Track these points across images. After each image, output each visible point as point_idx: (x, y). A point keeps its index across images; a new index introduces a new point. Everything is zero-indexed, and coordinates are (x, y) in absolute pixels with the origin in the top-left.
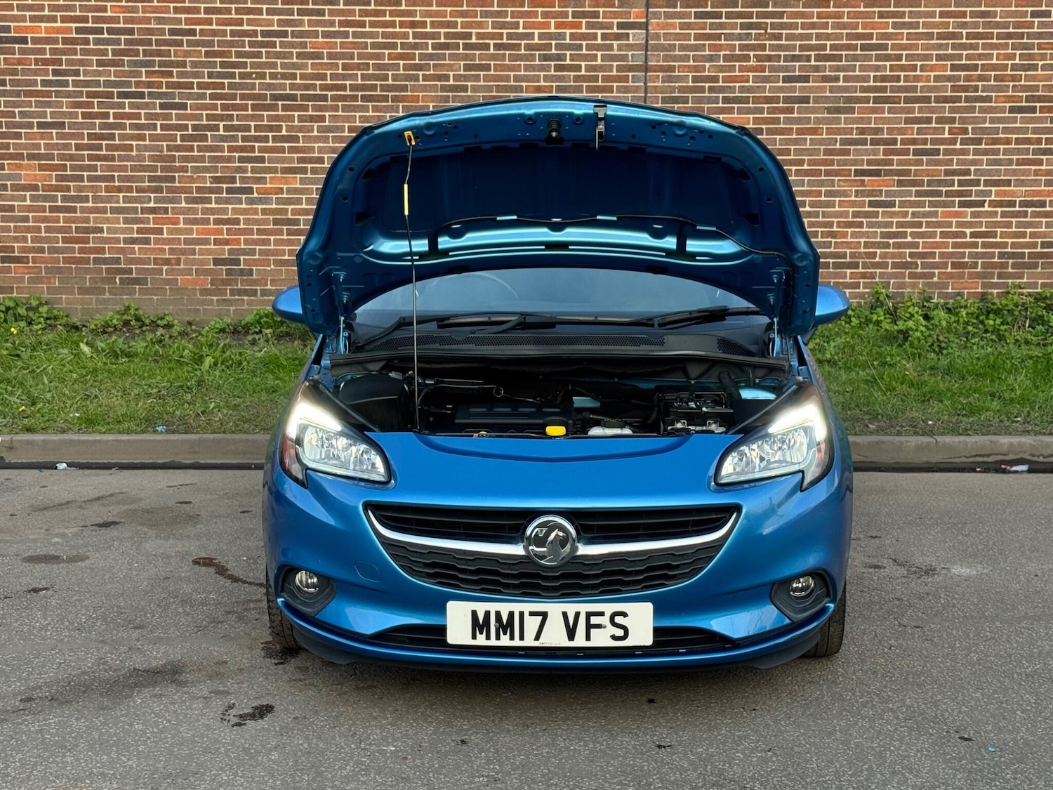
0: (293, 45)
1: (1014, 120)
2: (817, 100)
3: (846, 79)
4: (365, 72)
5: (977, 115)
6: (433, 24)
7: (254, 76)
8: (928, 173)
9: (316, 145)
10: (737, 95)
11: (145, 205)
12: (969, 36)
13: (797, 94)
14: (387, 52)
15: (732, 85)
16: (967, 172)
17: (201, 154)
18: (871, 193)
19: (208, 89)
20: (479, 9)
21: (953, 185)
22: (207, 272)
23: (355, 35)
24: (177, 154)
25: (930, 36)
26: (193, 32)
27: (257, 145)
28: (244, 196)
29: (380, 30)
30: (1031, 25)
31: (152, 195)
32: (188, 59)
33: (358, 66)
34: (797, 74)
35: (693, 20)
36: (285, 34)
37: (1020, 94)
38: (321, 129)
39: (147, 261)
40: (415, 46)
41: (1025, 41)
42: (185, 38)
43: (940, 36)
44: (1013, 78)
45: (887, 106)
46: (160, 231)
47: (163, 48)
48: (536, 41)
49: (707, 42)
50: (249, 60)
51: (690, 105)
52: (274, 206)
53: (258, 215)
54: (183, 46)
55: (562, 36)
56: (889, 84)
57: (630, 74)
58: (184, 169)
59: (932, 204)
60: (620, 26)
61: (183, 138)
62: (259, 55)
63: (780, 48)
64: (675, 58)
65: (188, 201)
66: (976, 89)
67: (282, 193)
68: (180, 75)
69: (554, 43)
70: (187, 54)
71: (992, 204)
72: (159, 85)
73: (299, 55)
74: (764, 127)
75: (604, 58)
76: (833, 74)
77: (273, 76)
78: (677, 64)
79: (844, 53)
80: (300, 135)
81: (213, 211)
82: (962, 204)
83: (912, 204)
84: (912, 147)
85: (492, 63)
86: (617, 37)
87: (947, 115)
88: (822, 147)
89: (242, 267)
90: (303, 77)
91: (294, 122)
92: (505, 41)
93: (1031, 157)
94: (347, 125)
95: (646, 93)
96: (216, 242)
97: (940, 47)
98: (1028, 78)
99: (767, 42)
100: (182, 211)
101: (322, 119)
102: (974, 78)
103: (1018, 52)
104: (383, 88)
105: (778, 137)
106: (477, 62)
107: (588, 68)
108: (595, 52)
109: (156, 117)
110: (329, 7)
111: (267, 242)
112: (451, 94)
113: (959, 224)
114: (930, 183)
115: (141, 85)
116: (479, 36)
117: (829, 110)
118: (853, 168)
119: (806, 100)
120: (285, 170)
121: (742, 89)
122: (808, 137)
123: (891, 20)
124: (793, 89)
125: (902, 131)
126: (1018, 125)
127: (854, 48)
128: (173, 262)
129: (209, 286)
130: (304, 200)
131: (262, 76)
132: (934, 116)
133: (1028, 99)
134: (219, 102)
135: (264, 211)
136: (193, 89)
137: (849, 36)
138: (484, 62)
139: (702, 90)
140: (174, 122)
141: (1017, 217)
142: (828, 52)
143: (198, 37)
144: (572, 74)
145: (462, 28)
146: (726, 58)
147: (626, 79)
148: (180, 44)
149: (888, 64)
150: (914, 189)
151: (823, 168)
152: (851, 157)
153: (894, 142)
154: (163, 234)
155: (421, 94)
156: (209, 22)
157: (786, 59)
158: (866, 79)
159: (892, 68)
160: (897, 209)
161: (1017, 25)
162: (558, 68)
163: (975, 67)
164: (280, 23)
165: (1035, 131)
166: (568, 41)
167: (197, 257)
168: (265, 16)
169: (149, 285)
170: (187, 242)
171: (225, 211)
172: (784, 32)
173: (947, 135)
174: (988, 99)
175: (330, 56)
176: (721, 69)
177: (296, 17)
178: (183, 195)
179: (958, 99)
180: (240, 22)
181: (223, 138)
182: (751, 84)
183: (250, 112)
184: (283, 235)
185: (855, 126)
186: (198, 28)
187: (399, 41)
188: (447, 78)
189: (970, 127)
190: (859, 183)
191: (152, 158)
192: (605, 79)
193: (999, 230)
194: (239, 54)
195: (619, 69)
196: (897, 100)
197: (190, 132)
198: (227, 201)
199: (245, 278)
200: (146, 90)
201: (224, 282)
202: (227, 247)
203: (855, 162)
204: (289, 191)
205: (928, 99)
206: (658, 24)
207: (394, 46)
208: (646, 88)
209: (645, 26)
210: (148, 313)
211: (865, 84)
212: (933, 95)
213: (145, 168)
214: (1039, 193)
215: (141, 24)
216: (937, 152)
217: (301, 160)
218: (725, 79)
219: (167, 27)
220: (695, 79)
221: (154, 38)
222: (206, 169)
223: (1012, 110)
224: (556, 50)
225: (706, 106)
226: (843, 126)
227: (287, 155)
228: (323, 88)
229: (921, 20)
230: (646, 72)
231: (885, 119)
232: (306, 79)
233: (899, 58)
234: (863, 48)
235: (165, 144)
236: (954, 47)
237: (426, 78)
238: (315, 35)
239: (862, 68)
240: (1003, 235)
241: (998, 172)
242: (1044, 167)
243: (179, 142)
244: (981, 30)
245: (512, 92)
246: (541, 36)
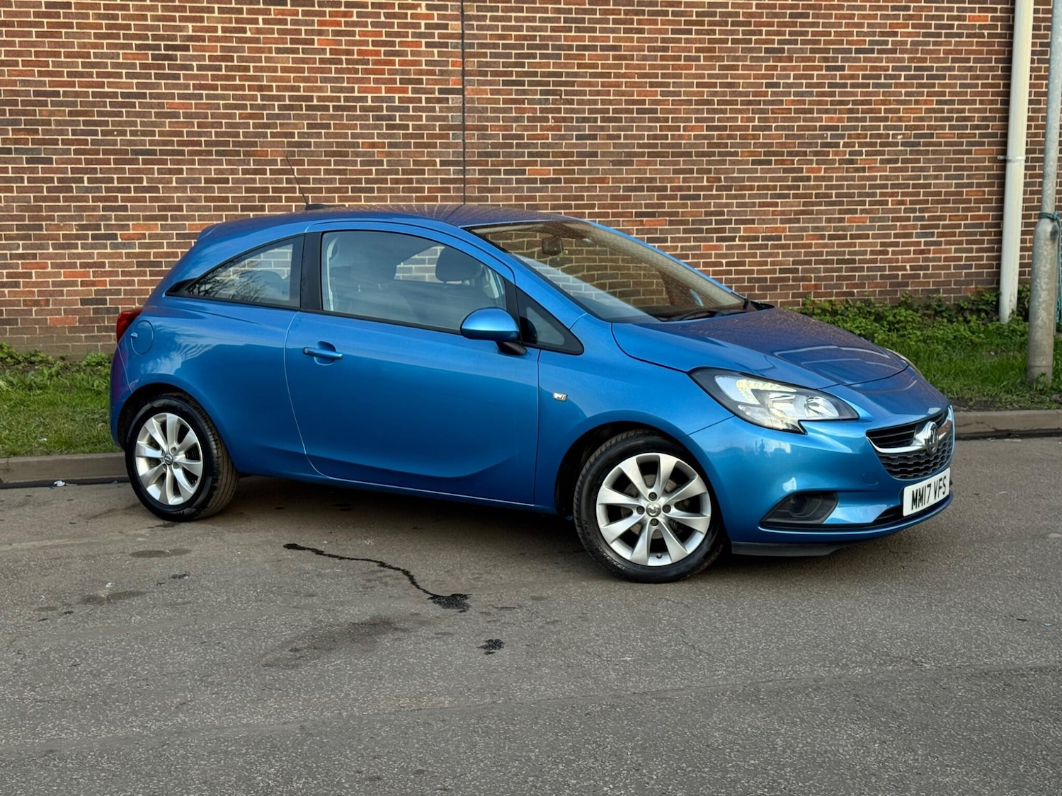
0: (151, 106)
1: (756, 171)
2: (604, 154)
3: (626, 137)
4: (218, 130)
5: (727, 166)
6: (279, 88)
7: (115, 133)
8: (692, 214)
9: (175, 195)
10: (539, 150)
11: (14, 252)
12: (720, 103)
13: (588, 150)
14: (237, 112)
15: (535, 141)
16: (722, 213)
17: (67, 204)
18: (649, 231)
19: (73, 145)
20: (319, 75)
21: (711, 224)
22: (75, 312)
23: (208, 97)
24: (44, 204)
25: (689, 102)
26: (57, 94)
27: (119, 195)
28: (109, 242)
29: (231, 93)
30: (765, 94)
31: (21, 243)
32: (53, 118)
33: (212, 125)
34: (587, 133)
35: (501, 87)
36: (143, 96)
37: (760, 150)
38: (179, 181)
39: (17, 303)
40: (263, 107)
41: (762, 107)
42: (49, 99)
43: (697, 102)
44: (755, 137)
45: (658, 159)
46: (29, 275)
47: (28, 108)
48: (370, 103)
49: (514, 106)
50: (110, 119)
51: (501, 159)
52: (137, 250)
53: (122, 258)
54: (47, 106)
55: (391, 100)
56: (659, 142)
57: (451, 132)
58: (51, 218)
59: (696, 239)
60: (441, 91)
61: (49, 190)
62: (119, 114)
63: (572, 111)
64: (487, 119)
65: (55, 247)
66: (726, 145)
67: (145, 239)
68: (45, 132)
69: (385, 105)
70: (52, 113)
71: (742, 238)
72: (26, 142)
73: (157, 115)
74: (562, 177)
75: (428, 118)
76: (615, 133)
77: (133, 133)
78: (489, 124)
79: (623, 116)
80: (160, 186)
81: (79, 256)
82: (719, 239)
83: (681, 240)
84: (679, 193)
85: (332, 122)
86: (439, 101)
87: (705, 167)
88: (609, 194)
89: (108, 306)
90: (161, 133)
91: (153, 174)
92: (342, 103)
93: (769, 200)
94: (203, 177)
95: (464, 148)
96: (83, 284)
97: (697, 111)
98: (765, 137)
99: (562, 106)
100: (50, 256)
101: (180, 172)
102: (724, 136)
103: (757, 116)
104: (236, 144)
105: (574, 185)
106: (319, 121)
107: (416, 127)
108: (420, 113)
109: (23, 170)
110: (184, 72)
111: (131, 283)
112: (296, 149)
113: (717, 256)
114: (694, 222)
115: (8, 142)
116: (319, 98)
117: (614, 163)
118: (634, 211)
119: (595, 154)
120: (147, 218)
121: (543, 146)
122: (598, 185)
123: (659, 89)
124: (585, 146)
125: (671, 180)
126: (759, 175)
127: (631, 111)
128: (42, 303)
129: (77, 324)
130: (165, 245)
131: (123, 133)
132: (695, 168)
133: (766, 154)
134: (83, 157)
135: (128, 255)
136: (58, 145)
137: (627, 102)
138: (324, 122)
139: (511, 146)
140: (40, 175)
141: (760, 249)
142: (611, 115)
143: (61, 98)
144: (401, 132)
145: (304, 91)
146: (530, 119)
147: (447, 136)
148: (45, 104)
149: (658, 125)
150: (682, 227)
151: (610, 211)
152: (632, 202)
153: (665, 189)
154: (31, 278)
155: (269, 150)
156: (72, 84)
157: (578, 120)
158: (641, 137)
159: (662, 129)
160: (669, 244)
161: (756, 94)
162: (389, 127)
163: (725, 128)
164: (139, 85)
165: (772, 179)
166: (397, 104)
167: (65, 298)
168: (124, 80)
169: (19, 326)
170: (54, 284)
171: (90, 256)
172: (575, 98)
173: (705, 183)
174: (736, 154)
175: (186, 115)
176: (526, 128)
177: (153, 81)
178: (50, 242)
179: (713, 154)
180: (102, 85)
181: (87, 190)
182: (550, 141)
183: (112, 166)
184: (146, 276)
185: (634, 176)
186: (61, 90)
187: (248, 103)
188: (292, 135)
189: (723, 177)
190: (639, 223)
191: (20, 209)
192: (430, 136)
193: (747, 260)
194: (100, 114)
195: (441, 128)
196: (666, 154)
197: (56, 184)
198: (93, 247)
199: (112, 316)
200: (13, 147)
201: (92, 320)
202: (93, 288)
203: (635, 206)
204: (151, 236)
205: (689, 155)
206: (472, 90)
207: (244, 107)
208: (464, 144)
209: (462, 92)
210: (20, 351)
211: (641, 142)
212: (693, 150)
213: (13, 218)
214: (776, 229)
215: (7, 86)
216: (698, 197)
217: (161, 209)
218: (530, 137)
219: (32, 89)
220: (505, 137)
221: (19, 99)
222: (72, 218)
223: (754, 163)
224: (387, 111)
225: (515, 159)
226: (624, 176)
227: (148, 204)
228: (180, 143)
229: (682, 90)
230: (464, 131)
231: (656, 170)
232: (164, 136)
233: (666, 120)
234: (639, 111)
235: (32, 195)
236: (709, 111)
237: (273, 135)
238: (172, 96)
239: (638, 128)
240: (751, 264)
241: (745, 213)
242: (779, 209)
243: (45, 194)
244: (728, 98)
245: (350, 148)
246: (374, 99)
